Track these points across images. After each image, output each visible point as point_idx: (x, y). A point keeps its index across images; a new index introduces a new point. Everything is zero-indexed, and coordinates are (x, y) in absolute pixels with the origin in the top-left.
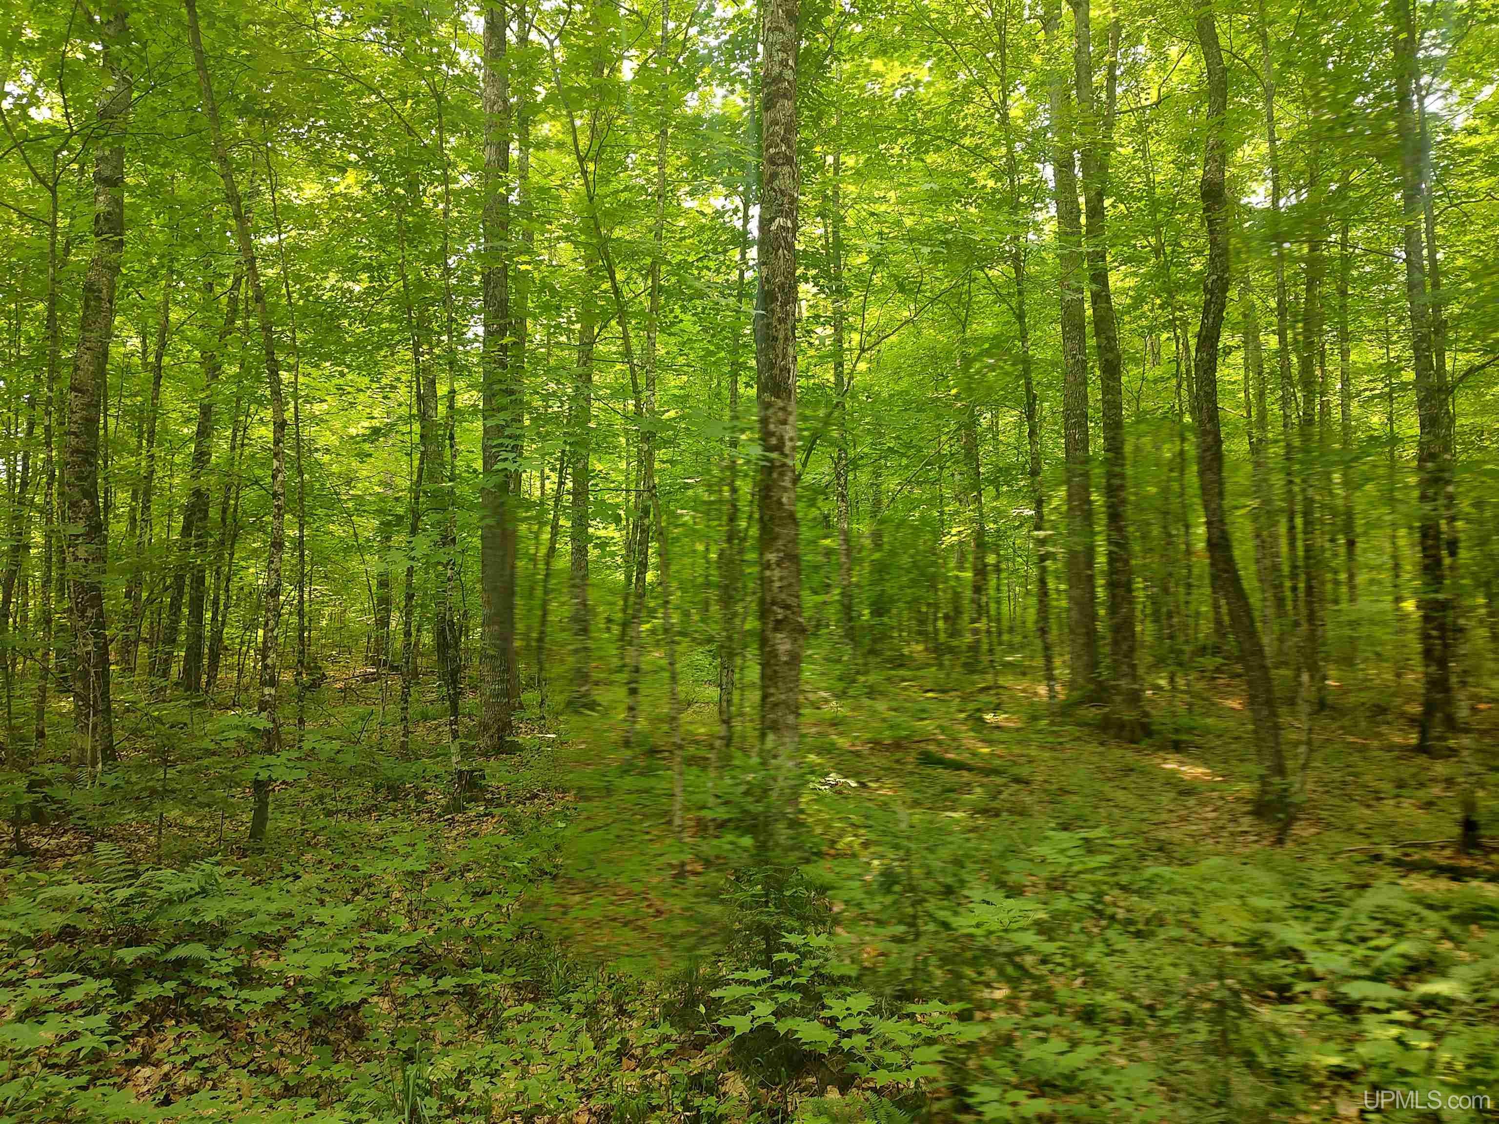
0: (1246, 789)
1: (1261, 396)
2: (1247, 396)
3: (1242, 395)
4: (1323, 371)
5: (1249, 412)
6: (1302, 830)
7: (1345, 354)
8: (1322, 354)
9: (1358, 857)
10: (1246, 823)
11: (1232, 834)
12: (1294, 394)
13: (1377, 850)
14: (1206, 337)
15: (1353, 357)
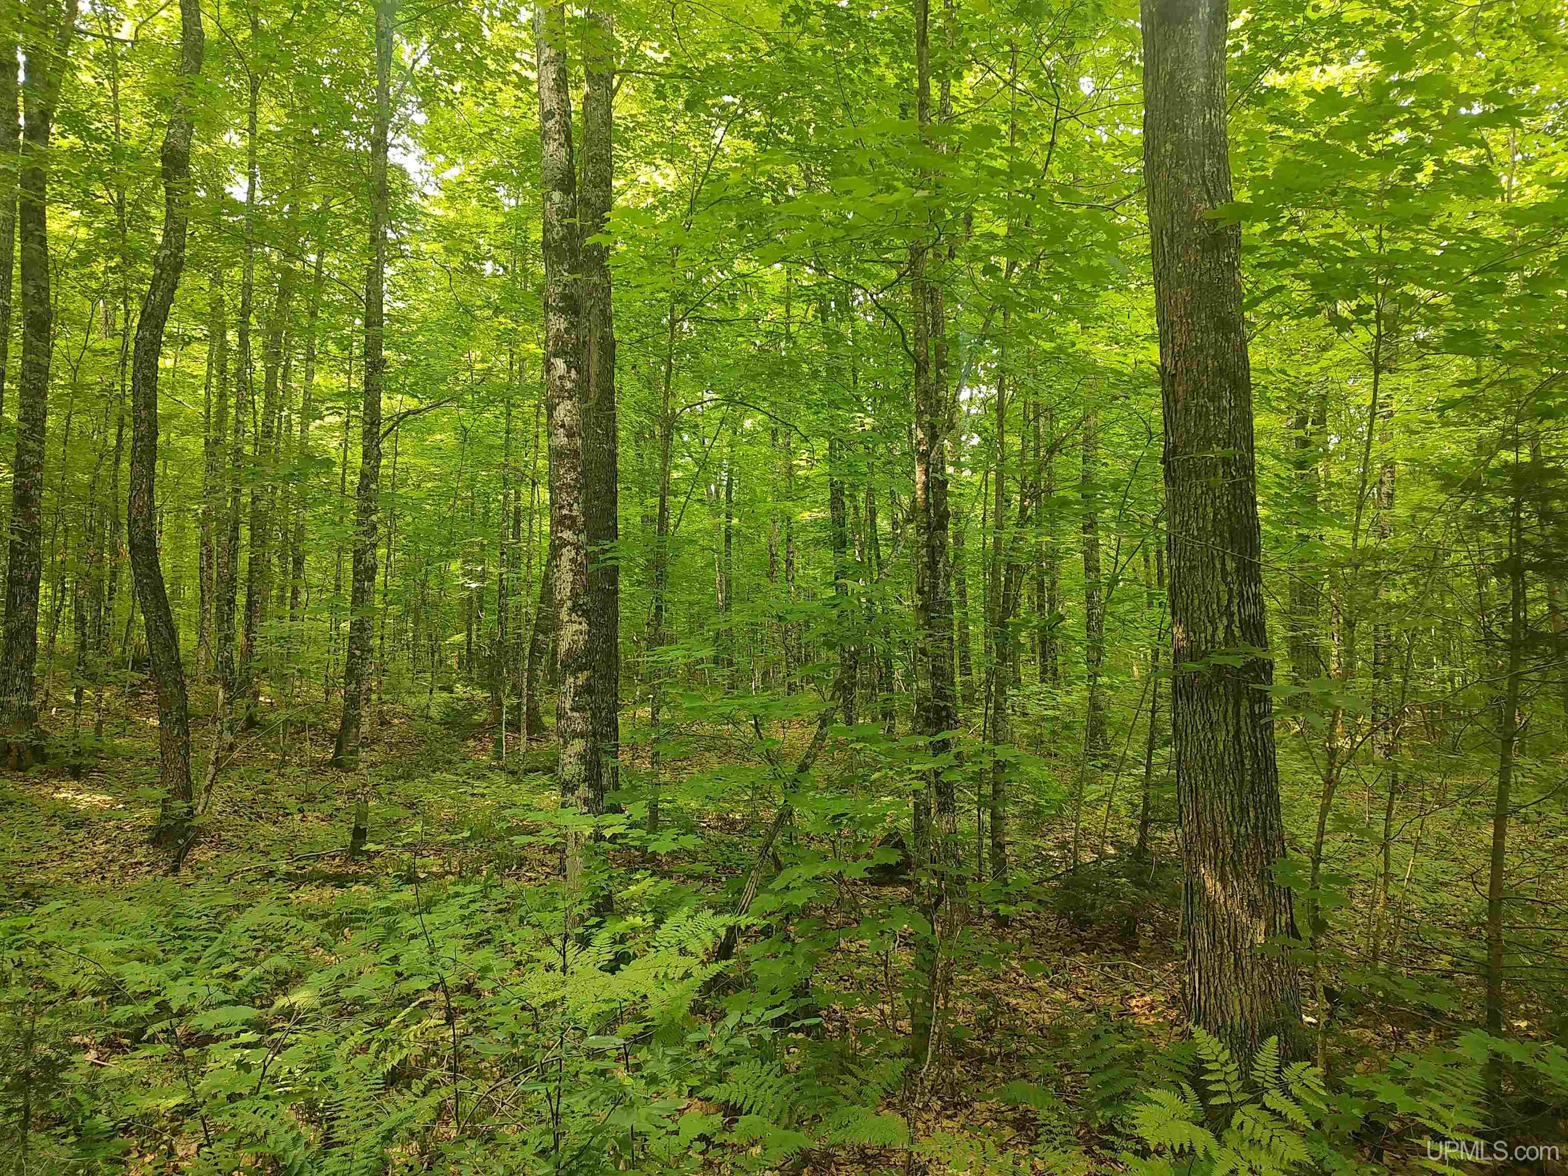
0: (148, 815)
1: (222, 396)
2: (208, 394)
3: (202, 392)
4: (285, 385)
5: (208, 411)
6: (202, 854)
7: (310, 374)
8: (287, 368)
9: (251, 876)
10: (140, 853)
11: (122, 867)
12: (253, 402)
13: (273, 866)
14: (151, 315)
15: (317, 379)
